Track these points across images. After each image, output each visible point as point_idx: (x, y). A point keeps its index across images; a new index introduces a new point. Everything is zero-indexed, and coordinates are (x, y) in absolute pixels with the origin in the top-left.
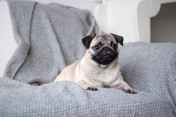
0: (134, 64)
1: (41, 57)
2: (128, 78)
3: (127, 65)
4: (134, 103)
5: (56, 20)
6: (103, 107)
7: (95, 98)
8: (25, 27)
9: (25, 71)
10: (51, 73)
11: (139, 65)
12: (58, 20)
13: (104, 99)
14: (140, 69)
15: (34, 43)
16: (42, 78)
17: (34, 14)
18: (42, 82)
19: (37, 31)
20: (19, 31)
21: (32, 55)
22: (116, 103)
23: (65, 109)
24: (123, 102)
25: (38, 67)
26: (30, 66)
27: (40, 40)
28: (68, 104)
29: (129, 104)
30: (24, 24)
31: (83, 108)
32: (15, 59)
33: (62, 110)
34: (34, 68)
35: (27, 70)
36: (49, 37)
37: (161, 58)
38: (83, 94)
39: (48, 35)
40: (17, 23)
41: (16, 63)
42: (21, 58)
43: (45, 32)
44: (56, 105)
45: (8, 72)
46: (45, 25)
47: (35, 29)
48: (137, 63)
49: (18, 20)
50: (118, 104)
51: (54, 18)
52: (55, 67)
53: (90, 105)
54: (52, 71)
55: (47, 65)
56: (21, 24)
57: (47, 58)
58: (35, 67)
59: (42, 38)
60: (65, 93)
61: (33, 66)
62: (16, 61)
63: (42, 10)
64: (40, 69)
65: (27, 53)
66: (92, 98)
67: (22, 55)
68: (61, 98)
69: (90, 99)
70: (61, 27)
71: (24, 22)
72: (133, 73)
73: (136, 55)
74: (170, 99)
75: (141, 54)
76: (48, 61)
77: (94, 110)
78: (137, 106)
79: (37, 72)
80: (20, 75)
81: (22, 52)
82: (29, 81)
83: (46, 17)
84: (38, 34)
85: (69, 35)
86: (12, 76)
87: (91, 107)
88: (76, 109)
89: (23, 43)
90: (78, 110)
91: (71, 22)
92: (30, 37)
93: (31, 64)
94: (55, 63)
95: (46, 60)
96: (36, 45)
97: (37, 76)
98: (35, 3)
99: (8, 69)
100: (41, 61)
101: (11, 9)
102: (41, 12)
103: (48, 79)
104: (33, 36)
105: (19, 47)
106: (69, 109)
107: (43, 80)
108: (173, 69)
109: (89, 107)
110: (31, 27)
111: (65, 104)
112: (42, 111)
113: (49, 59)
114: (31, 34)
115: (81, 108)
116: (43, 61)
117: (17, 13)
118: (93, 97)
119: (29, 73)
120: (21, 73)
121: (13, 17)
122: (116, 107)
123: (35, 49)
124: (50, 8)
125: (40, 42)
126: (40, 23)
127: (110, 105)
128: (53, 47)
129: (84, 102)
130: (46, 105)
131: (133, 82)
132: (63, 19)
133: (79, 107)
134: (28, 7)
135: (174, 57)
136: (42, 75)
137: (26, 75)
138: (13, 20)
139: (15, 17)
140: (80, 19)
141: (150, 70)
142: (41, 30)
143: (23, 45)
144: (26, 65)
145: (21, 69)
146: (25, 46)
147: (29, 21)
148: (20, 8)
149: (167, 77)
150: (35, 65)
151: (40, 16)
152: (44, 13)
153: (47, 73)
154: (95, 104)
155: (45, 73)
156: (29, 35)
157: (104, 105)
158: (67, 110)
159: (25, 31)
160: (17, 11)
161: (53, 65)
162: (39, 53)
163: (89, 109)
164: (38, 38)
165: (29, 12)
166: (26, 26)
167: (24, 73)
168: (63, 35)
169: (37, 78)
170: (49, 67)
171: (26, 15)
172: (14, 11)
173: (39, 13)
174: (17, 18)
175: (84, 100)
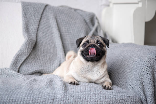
0: (119, 63)
1: (45, 52)
2: (113, 75)
3: (114, 63)
4: (106, 99)
5: (63, 20)
6: (77, 101)
7: (72, 92)
8: (33, 25)
9: (30, 63)
10: (53, 65)
11: (122, 64)
12: (64, 21)
13: (79, 93)
14: (123, 68)
15: (40, 40)
16: (44, 69)
17: (43, 15)
18: (44, 73)
19: (44, 29)
20: (28, 29)
21: (37, 50)
22: (89, 97)
23: (42, 101)
24: (96, 97)
25: (42, 60)
26: (35, 58)
27: (46, 37)
28: (46, 96)
29: (101, 99)
30: (33, 23)
31: (58, 101)
32: (21, 52)
33: (39, 101)
34: (38, 61)
35: (32, 61)
36: (54, 35)
37: (140, 60)
38: (61, 88)
39: (54, 33)
40: (27, 22)
41: (22, 56)
42: (27, 52)
43: (51, 30)
44: (34, 97)
45: (15, 63)
46: (52, 25)
47: (43, 28)
48: (122, 62)
49: (28, 19)
50: (91, 99)
51: (61, 19)
52: (57, 60)
53: (65, 98)
54: (54, 64)
55: (50, 58)
56: (30, 23)
57: (51, 53)
58: (40, 59)
59: (48, 36)
60: (47, 86)
61: (38, 58)
62: (22, 54)
63: (51, 11)
64: (43, 62)
65: (32, 48)
66: (68, 92)
67: (27, 50)
68: (42, 90)
69: (67, 93)
70: (66, 26)
71: (33, 21)
72: (118, 70)
73: (122, 56)
74: (142, 96)
75: (126, 55)
76: (51, 55)
77: (68, 102)
78: (108, 101)
79: (40, 64)
80: (25, 66)
81: (28, 47)
82: (32, 71)
83: (53, 18)
84: (44, 32)
85: (73, 34)
86: (18, 66)
87: (66, 100)
88: (52, 101)
89: (28, 40)
90: (53, 102)
91: (76, 23)
92: (37, 34)
93: (36, 57)
94: (58, 57)
95: (50, 54)
96: (41, 42)
97: (40, 67)
98: (45, 5)
99: (14, 60)
100: (45, 55)
101: (24, 10)
102: (49, 13)
103: (49, 70)
104: (40, 33)
105: (25, 43)
106: (46, 101)
107: (45, 71)
108: (148, 71)
109: (64, 100)
110: (39, 25)
111: (43, 96)
112: (21, 101)
113: (52, 54)
114: (38, 31)
115: (56, 100)
116: (47, 55)
117: (28, 14)
118: (70, 91)
119: (34, 64)
120: (26, 64)
121: (24, 17)
122: (89, 101)
123: (40, 45)
124: (58, 10)
125: (45, 39)
126: (48, 22)
127: (84, 99)
128: (57, 44)
129: (60, 96)
130: (25, 96)
131: (117, 78)
132: (69, 20)
133: (55, 99)
134: (38, 9)
135: (150, 60)
136: (45, 66)
137: (30, 66)
138: (24, 19)
139: (26, 17)
140: (85, 20)
141: (130, 69)
142: (48, 29)
143: (28, 41)
144: (31, 57)
145: (26, 60)
146: (30, 42)
147: (37, 21)
148: (32, 9)
149: (142, 77)
150: (40, 58)
151: (49, 16)
152: (53, 14)
153: (50, 65)
154: (69, 97)
155: (48, 65)
156: (36, 33)
157: (78, 99)
158: (43, 101)
159: (33, 29)
160: (29, 12)
161: (55, 58)
162: (43, 48)
163: (63, 102)
164: (44, 35)
165: (39, 13)
166: (35, 25)
167: (29, 64)
168: (68, 33)
169: (39, 69)
170: (51, 60)
171: (36, 15)
172: (26, 12)
173: (48, 14)
174: (27, 17)
175: (61, 94)
